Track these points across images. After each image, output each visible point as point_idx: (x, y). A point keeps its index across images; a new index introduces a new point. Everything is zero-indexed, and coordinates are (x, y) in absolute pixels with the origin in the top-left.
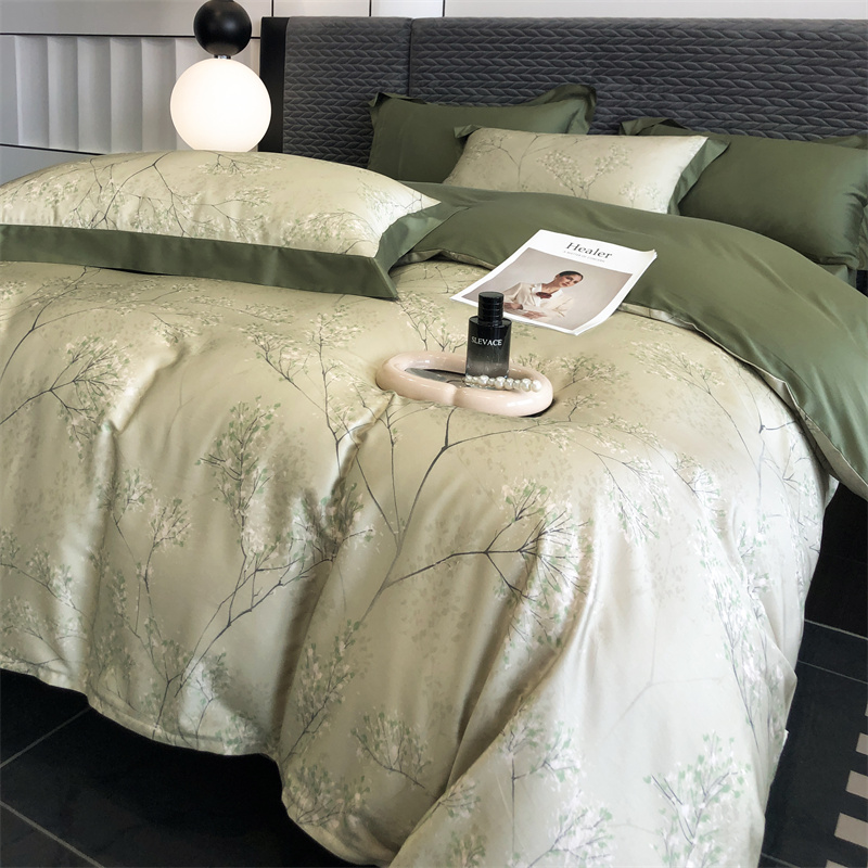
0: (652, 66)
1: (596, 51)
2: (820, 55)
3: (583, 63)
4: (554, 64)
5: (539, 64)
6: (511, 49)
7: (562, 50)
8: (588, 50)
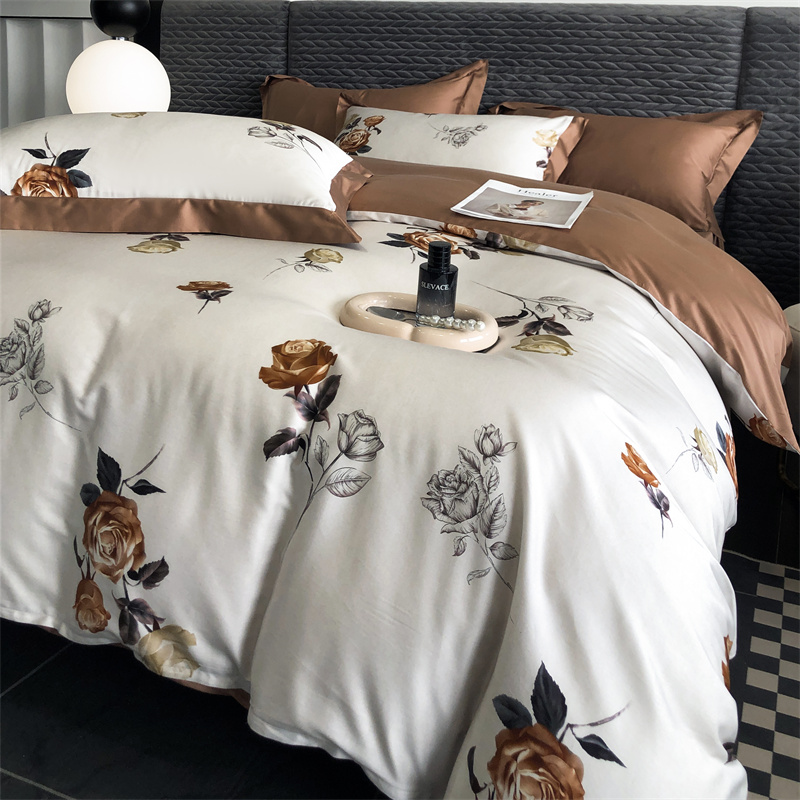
0: (524, 49)
1: (470, 34)
2: (678, 38)
3: (459, 46)
4: (430, 46)
5: (416, 46)
6: (388, 32)
7: (438, 33)
8: (463, 33)
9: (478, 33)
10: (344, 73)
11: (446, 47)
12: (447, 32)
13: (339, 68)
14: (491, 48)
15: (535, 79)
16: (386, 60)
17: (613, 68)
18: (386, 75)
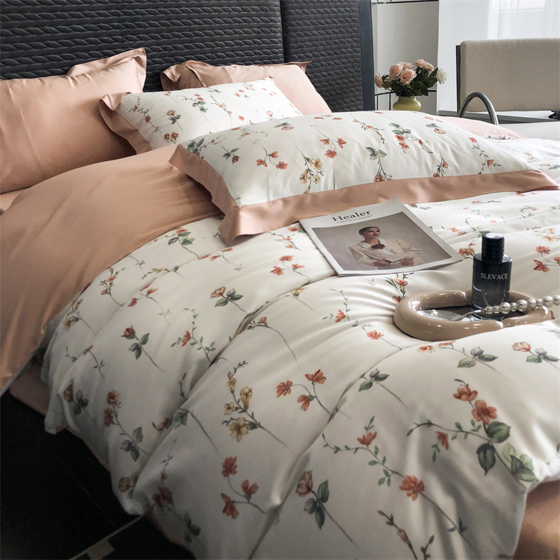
0: (163, 25)
1: (119, 15)
3: (112, 26)
4: (88, 29)
5: (75, 30)
6: (44, 17)
7: (92, 16)
8: (113, 14)
9: (125, 14)
11: (102, 28)
12: (100, 15)
14: (139, 26)
15: (176, 48)
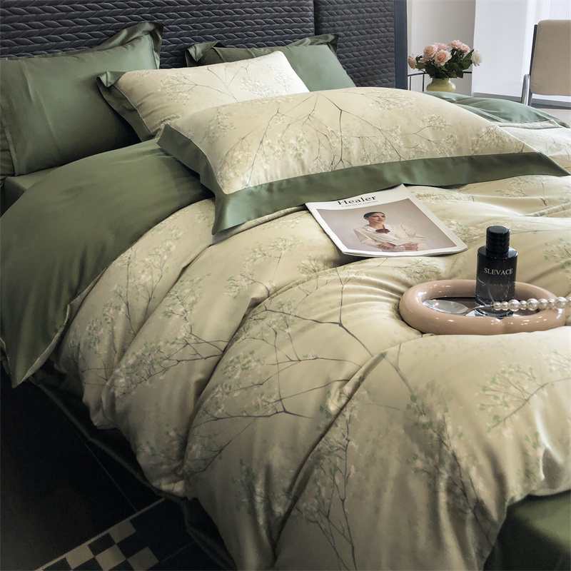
0: (192, 2)
10: (35, 41)
11: (132, 6)
13: (28, 36)
16: (78, 23)
17: (253, 13)
18: (80, 37)
